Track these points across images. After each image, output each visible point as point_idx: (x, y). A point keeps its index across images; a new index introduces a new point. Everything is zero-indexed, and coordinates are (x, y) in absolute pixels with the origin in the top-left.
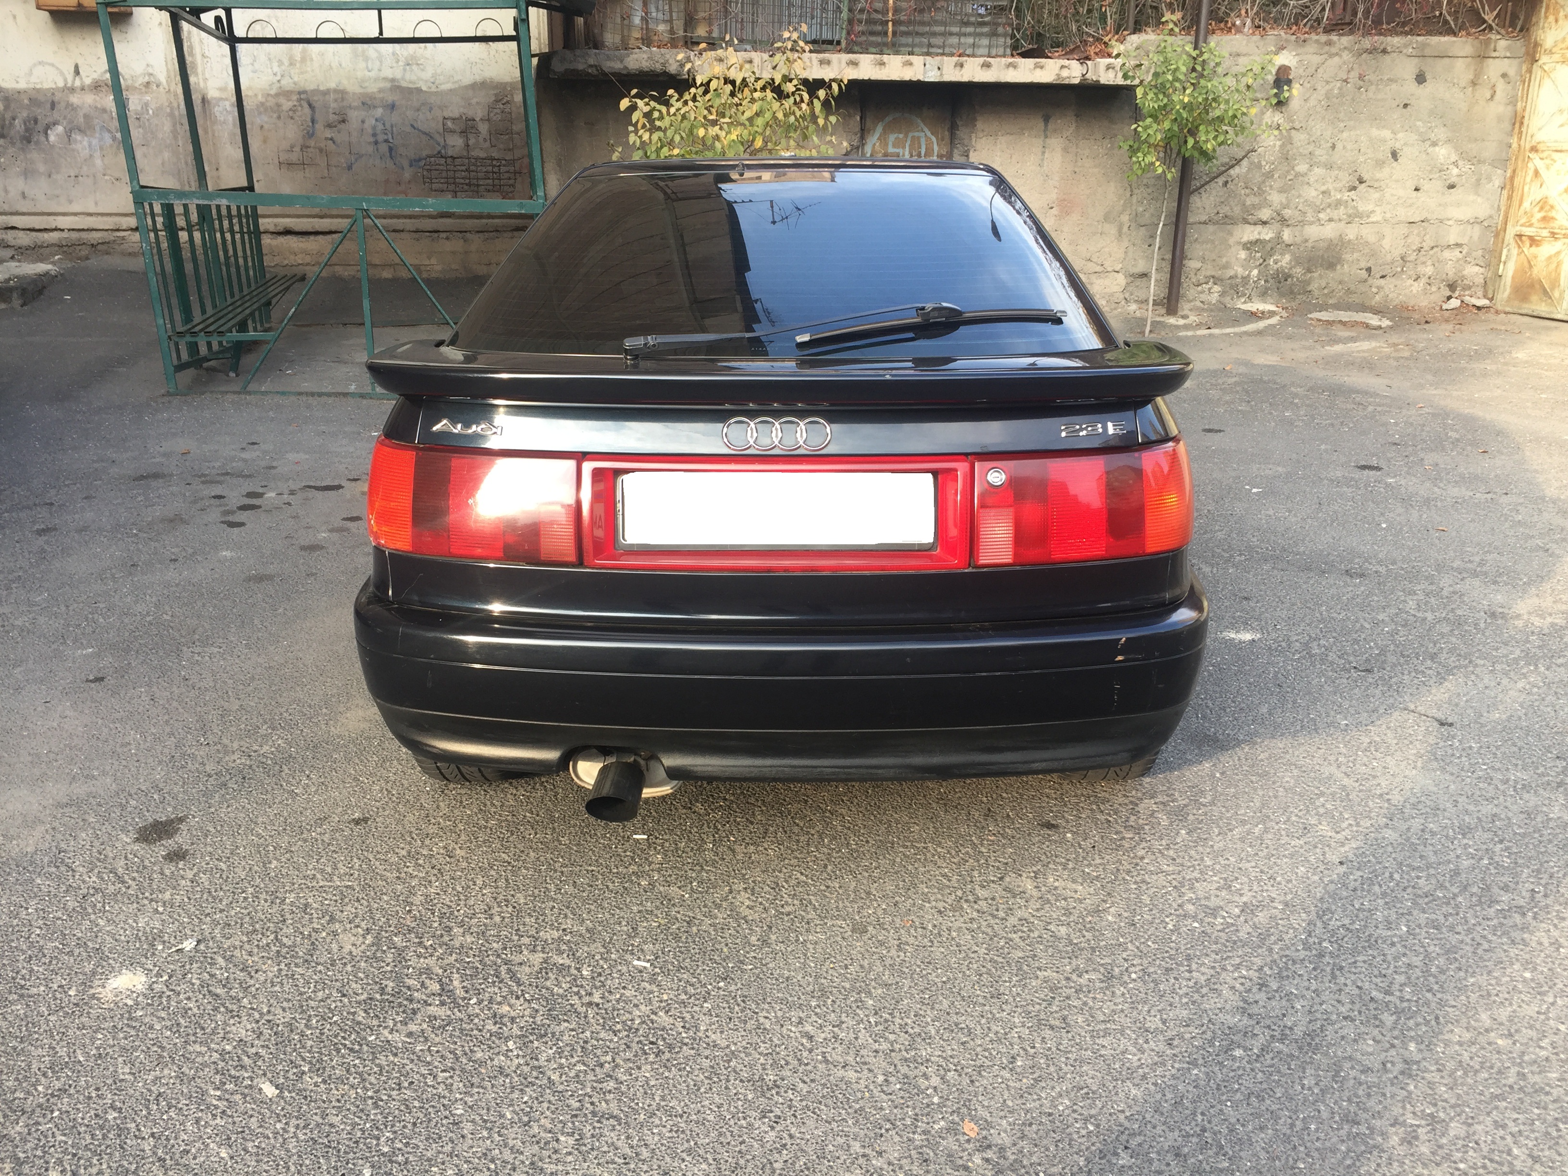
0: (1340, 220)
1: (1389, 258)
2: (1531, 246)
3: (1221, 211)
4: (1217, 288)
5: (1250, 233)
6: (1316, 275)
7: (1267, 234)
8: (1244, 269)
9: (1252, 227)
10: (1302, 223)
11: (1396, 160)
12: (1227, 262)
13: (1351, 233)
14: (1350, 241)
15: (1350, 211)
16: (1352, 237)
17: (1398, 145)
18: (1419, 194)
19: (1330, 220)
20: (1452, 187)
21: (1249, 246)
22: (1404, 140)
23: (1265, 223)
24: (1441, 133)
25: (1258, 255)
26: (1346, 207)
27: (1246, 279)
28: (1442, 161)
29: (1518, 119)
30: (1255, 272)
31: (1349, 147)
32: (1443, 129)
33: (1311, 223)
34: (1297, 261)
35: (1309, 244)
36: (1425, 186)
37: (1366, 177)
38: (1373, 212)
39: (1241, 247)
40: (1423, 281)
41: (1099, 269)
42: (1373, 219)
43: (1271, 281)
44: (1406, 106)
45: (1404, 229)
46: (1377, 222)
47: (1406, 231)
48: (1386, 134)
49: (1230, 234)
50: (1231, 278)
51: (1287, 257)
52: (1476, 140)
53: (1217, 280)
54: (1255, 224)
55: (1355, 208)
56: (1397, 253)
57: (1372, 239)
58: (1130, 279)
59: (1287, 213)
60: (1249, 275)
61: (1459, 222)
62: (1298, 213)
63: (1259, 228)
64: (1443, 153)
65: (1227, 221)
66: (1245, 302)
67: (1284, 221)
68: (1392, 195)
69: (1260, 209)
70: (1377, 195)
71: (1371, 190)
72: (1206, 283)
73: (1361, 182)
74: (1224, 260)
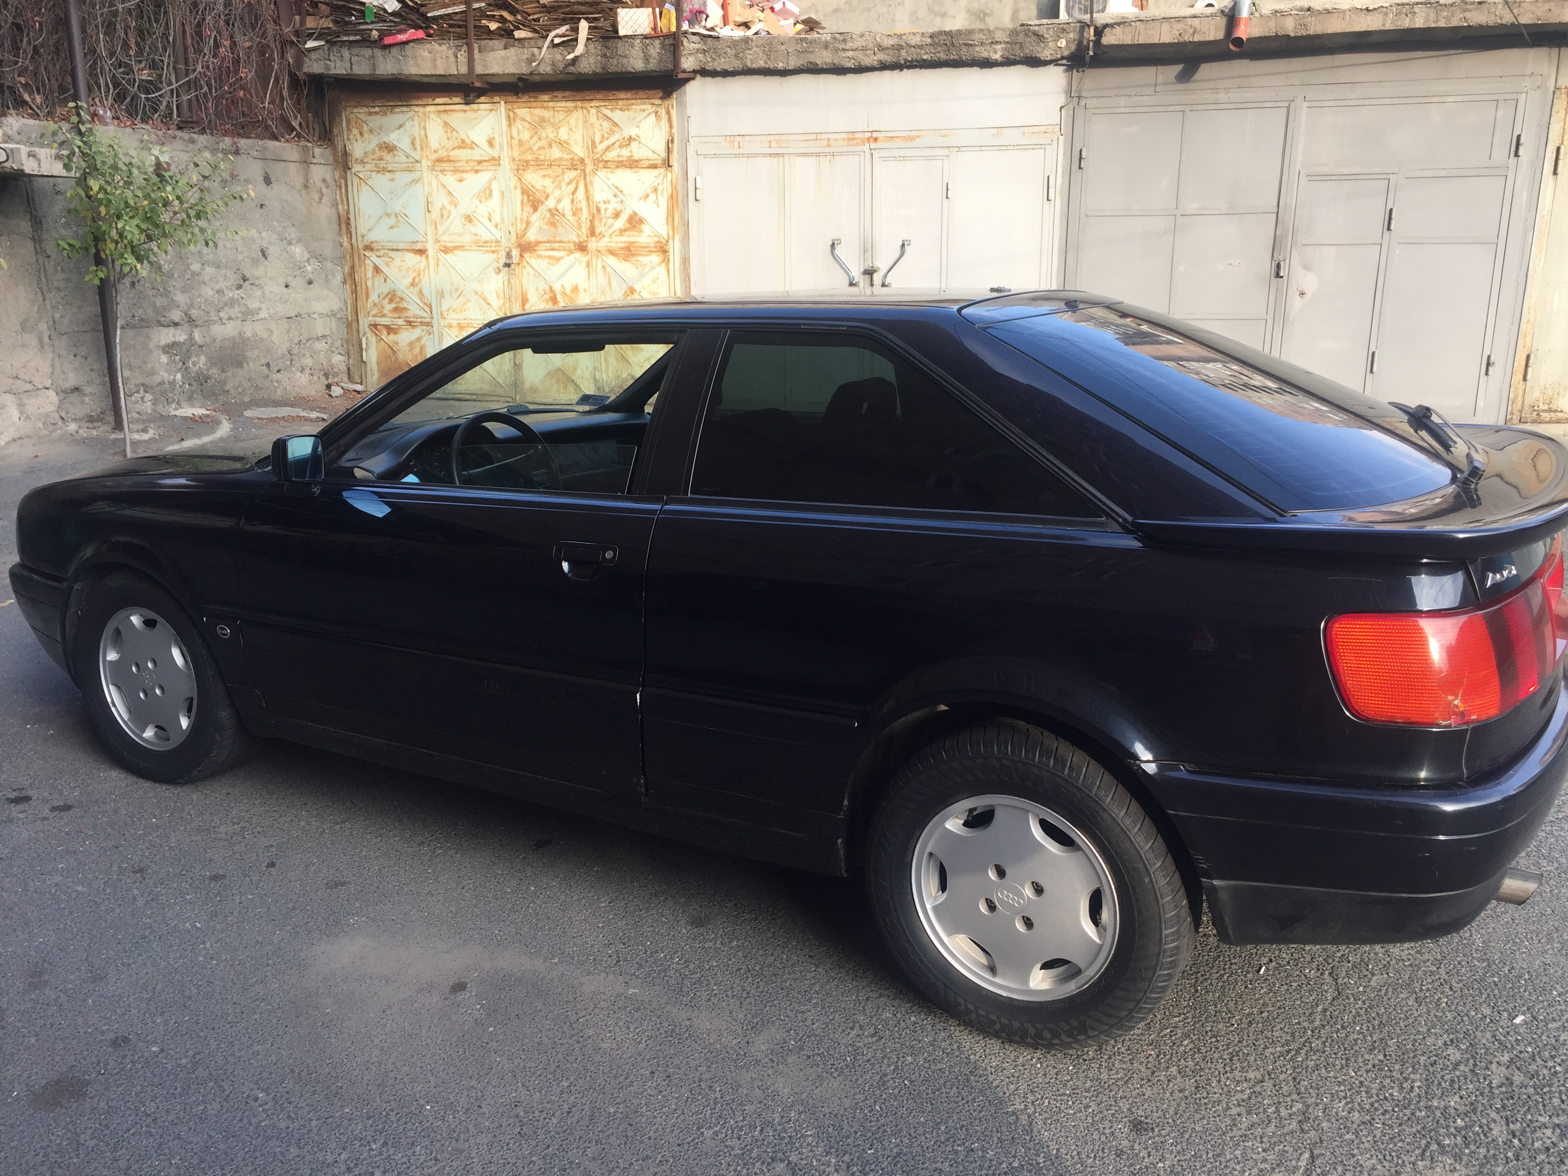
0: (237, 318)
1: (280, 353)
2: (388, 334)
3: (136, 314)
4: (149, 397)
5: (167, 336)
6: (229, 374)
7: (181, 337)
8: (170, 374)
9: (166, 330)
10: (208, 323)
11: (266, 258)
12: (152, 368)
13: (248, 330)
14: (248, 338)
15: (244, 309)
16: (249, 334)
17: (264, 244)
18: (290, 290)
19: (230, 319)
20: (310, 282)
21: (168, 349)
22: (268, 238)
23: (176, 324)
24: (292, 233)
25: (178, 358)
26: (239, 305)
27: (172, 383)
28: (299, 259)
29: (343, 221)
30: (179, 376)
31: (228, 246)
32: (293, 229)
33: (215, 322)
34: (212, 361)
35: (218, 344)
36: (293, 283)
37: (248, 275)
38: (260, 309)
39: (161, 352)
40: (307, 371)
41: (28, 387)
42: (262, 316)
43: (194, 384)
44: (262, 206)
45: (285, 324)
46: (265, 319)
47: (286, 326)
48: (253, 233)
49: (148, 337)
50: (160, 384)
51: (203, 359)
52: (318, 239)
53: (147, 388)
54: (168, 326)
55: (246, 306)
56: (285, 347)
57: (264, 335)
58: (62, 395)
59: (194, 313)
60: (174, 380)
61: (321, 315)
62: (202, 313)
63: (172, 330)
64: (298, 250)
65: (142, 325)
66: (176, 409)
67: (191, 321)
68: (271, 292)
69: (170, 310)
70: (259, 293)
71: (254, 288)
72: (138, 392)
73: (244, 281)
74: (149, 366)
